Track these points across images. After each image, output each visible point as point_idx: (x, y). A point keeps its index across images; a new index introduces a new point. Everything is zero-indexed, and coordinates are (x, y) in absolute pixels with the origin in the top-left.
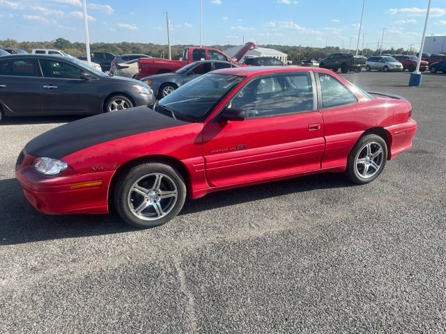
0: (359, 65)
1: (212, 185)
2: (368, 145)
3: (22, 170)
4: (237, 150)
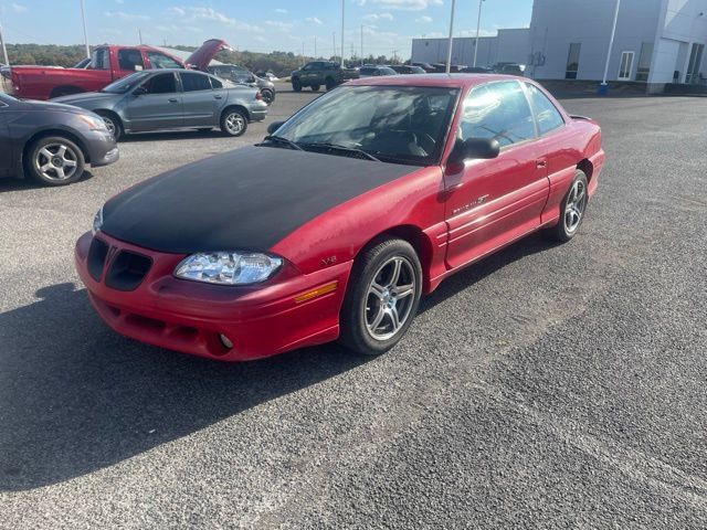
1: (448, 267)
2: (575, 186)
3: (154, 287)
4: (477, 205)
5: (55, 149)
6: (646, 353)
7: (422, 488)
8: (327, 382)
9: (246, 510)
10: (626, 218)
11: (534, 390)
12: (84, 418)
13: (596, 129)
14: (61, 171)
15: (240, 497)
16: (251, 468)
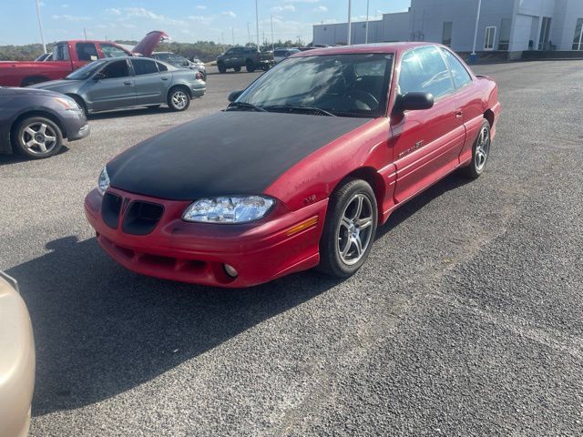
0: (267, 61)
1: (396, 202)
2: (482, 132)
3: (167, 230)
4: (416, 149)
5: (37, 128)
6: (564, 261)
7: (413, 380)
8: (311, 301)
9: (272, 408)
10: (518, 156)
11: (483, 296)
12: (115, 344)
13: (492, 84)
14: (43, 146)
15: (264, 398)
16: (267, 375)
